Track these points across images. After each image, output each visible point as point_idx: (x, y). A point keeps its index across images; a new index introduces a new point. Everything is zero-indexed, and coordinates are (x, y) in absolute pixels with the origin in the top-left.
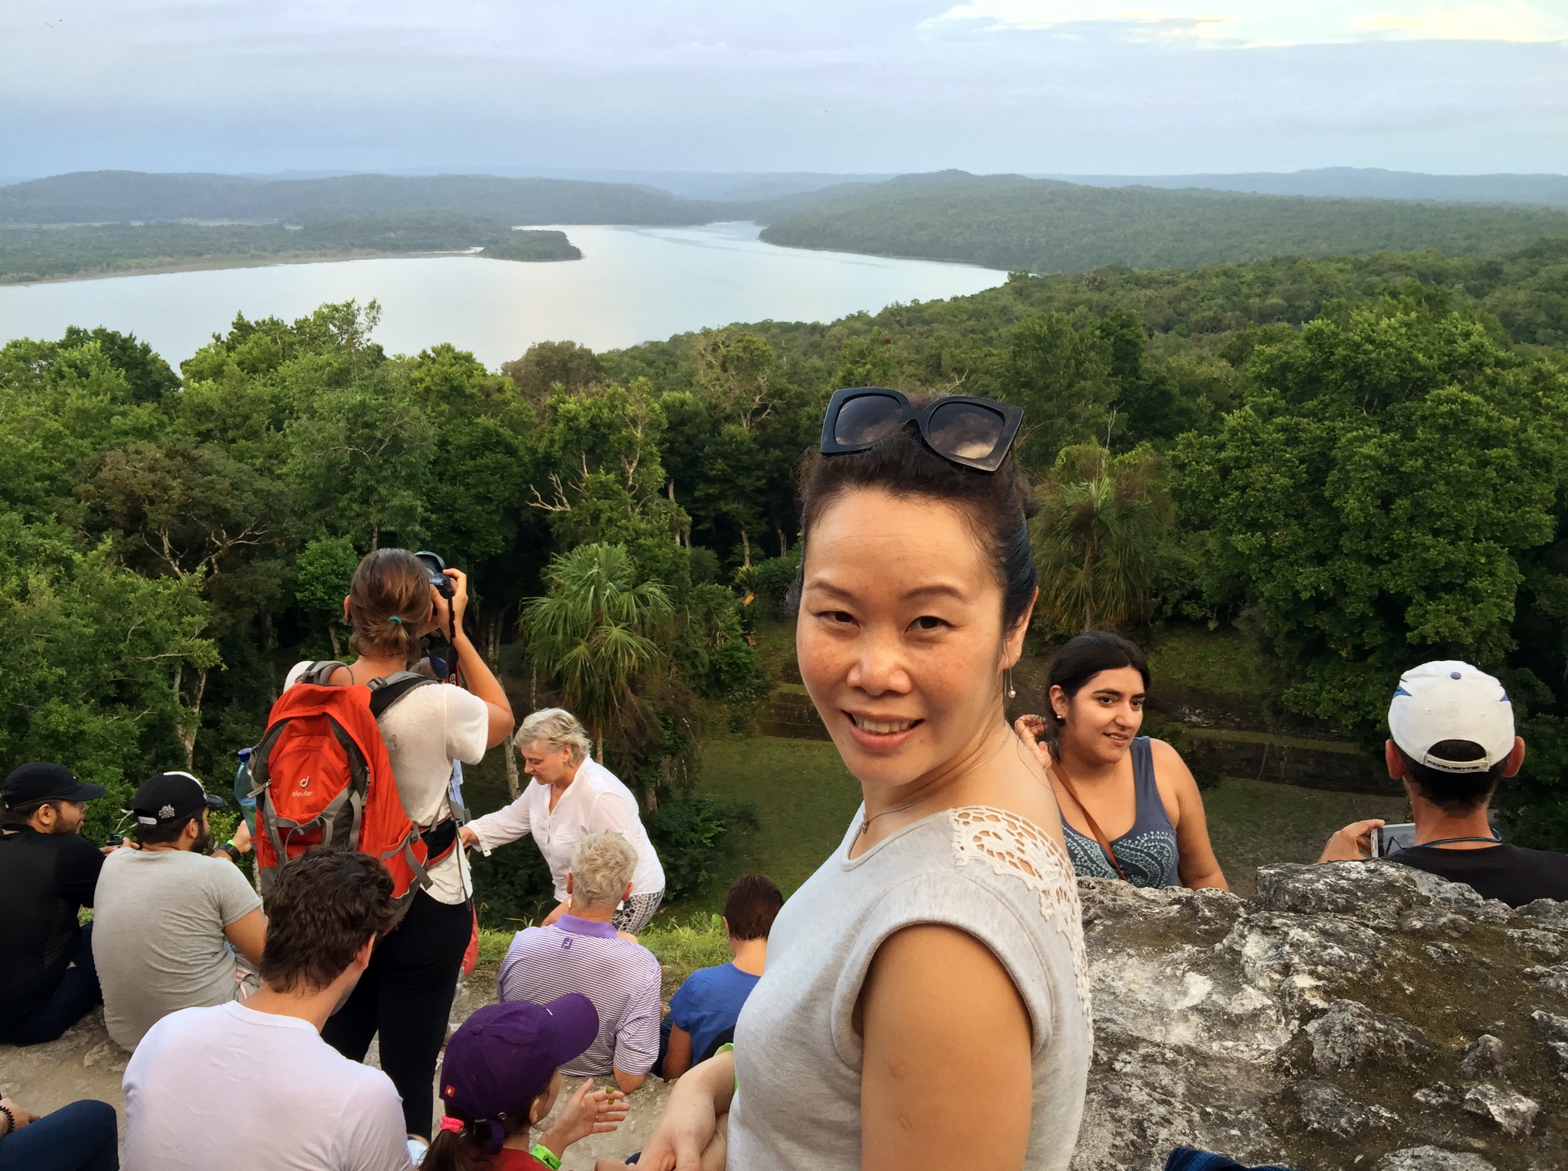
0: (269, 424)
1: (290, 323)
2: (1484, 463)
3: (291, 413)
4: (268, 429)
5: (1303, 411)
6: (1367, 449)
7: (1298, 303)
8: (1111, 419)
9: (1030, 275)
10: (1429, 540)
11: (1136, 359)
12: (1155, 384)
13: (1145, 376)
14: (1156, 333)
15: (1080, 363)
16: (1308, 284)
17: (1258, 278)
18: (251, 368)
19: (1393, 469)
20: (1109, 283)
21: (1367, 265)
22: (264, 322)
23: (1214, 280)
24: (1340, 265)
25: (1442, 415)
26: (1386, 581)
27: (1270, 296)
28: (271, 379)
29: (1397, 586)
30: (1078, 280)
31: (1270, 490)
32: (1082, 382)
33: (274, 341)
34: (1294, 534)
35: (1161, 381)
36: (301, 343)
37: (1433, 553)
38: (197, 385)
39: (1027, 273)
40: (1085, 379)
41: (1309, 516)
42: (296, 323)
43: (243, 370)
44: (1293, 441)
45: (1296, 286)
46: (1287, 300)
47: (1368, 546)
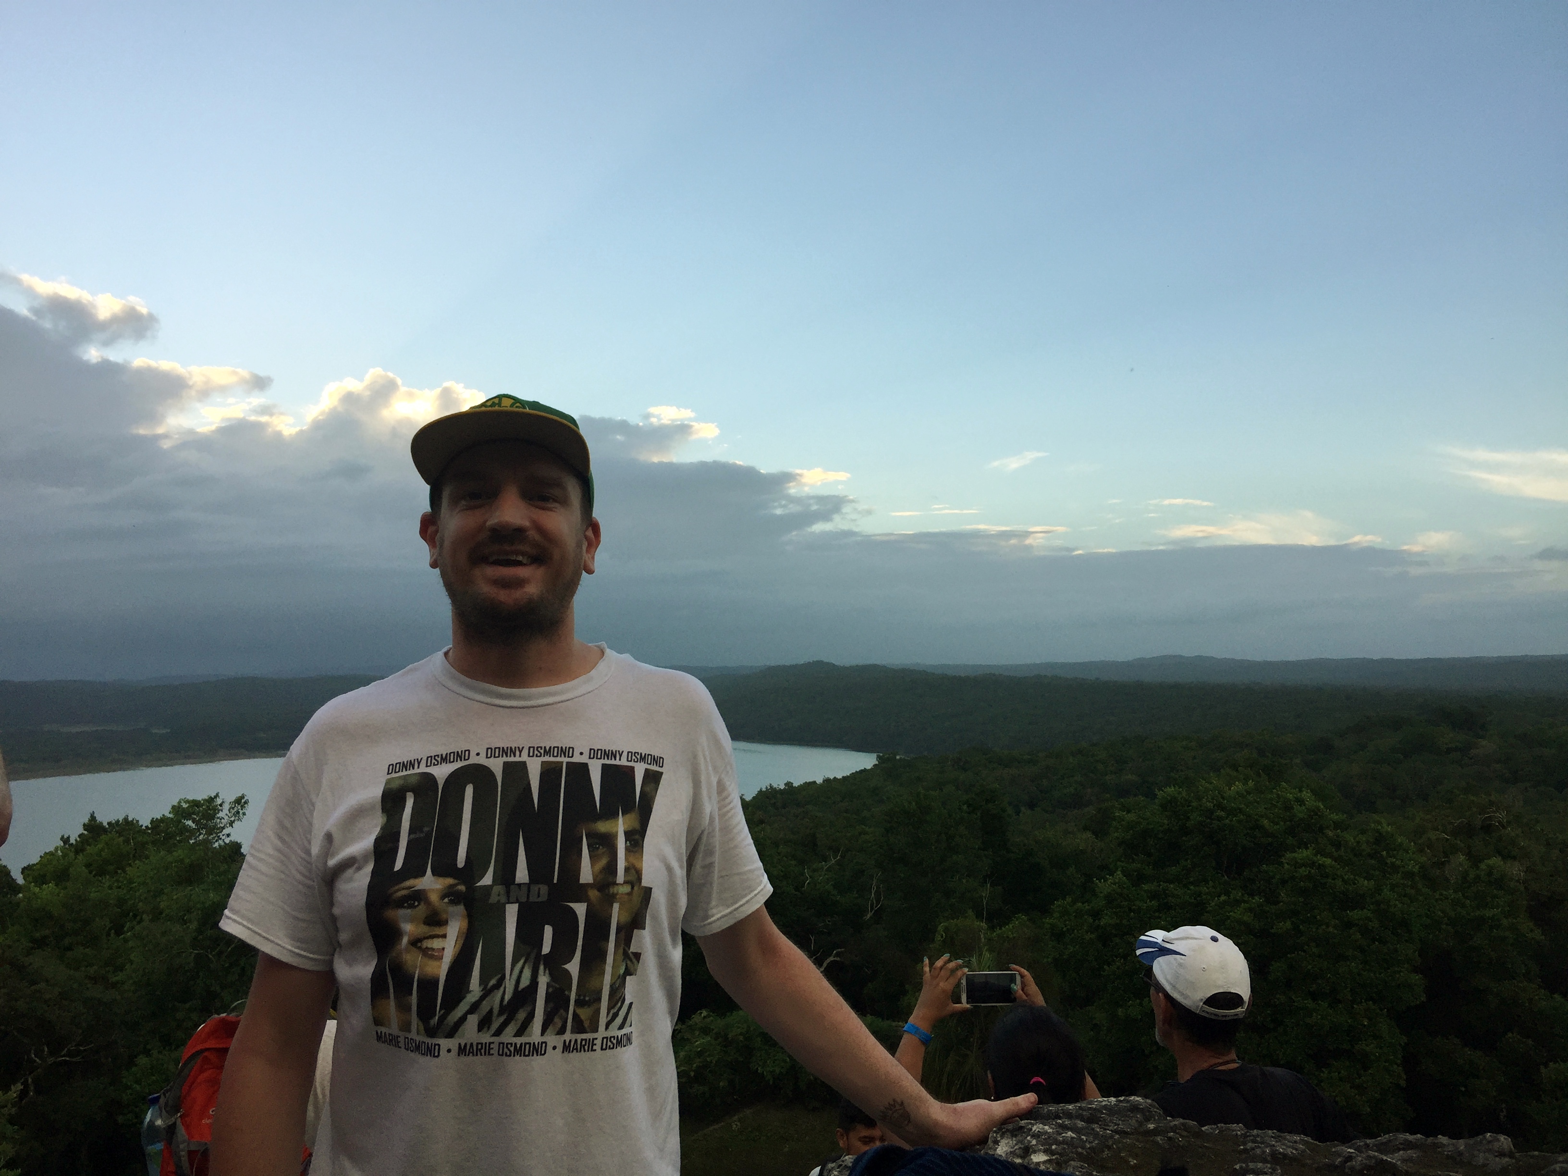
0: (110, 929)
1: (145, 822)
2: (1349, 925)
3: (135, 916)
4: (108, 935)
5: (1168, 877)
8: (986, 892)
9: (898, 757)
10: (1309, 1003)
11: (1004, 833)
12: (1025, 857)
13: (1014, 849)
14: (1023, 809)
15: (950, 838)
16: (1158, 760)
17: (1111, 756)
18: (99, 869)
20: (974, 762)
21: (1209, 742)
22: (118, 821)
23: (1071, 759)
24: (1185, 743)
25: (1302, 878)
27: (1124, 773)
28: (118, 881)
30: (943, 761)
32: (954, 856)
33: (127, 841)
35: (1030, 853)
36: (154, 843)
37: (1316, 1016)
38: (37, 890)
39: (895, 756)
40: (957, 853)
42: (152, 822)
43: (90, 872)
45: (1147, 763)
46: (1141, 775)
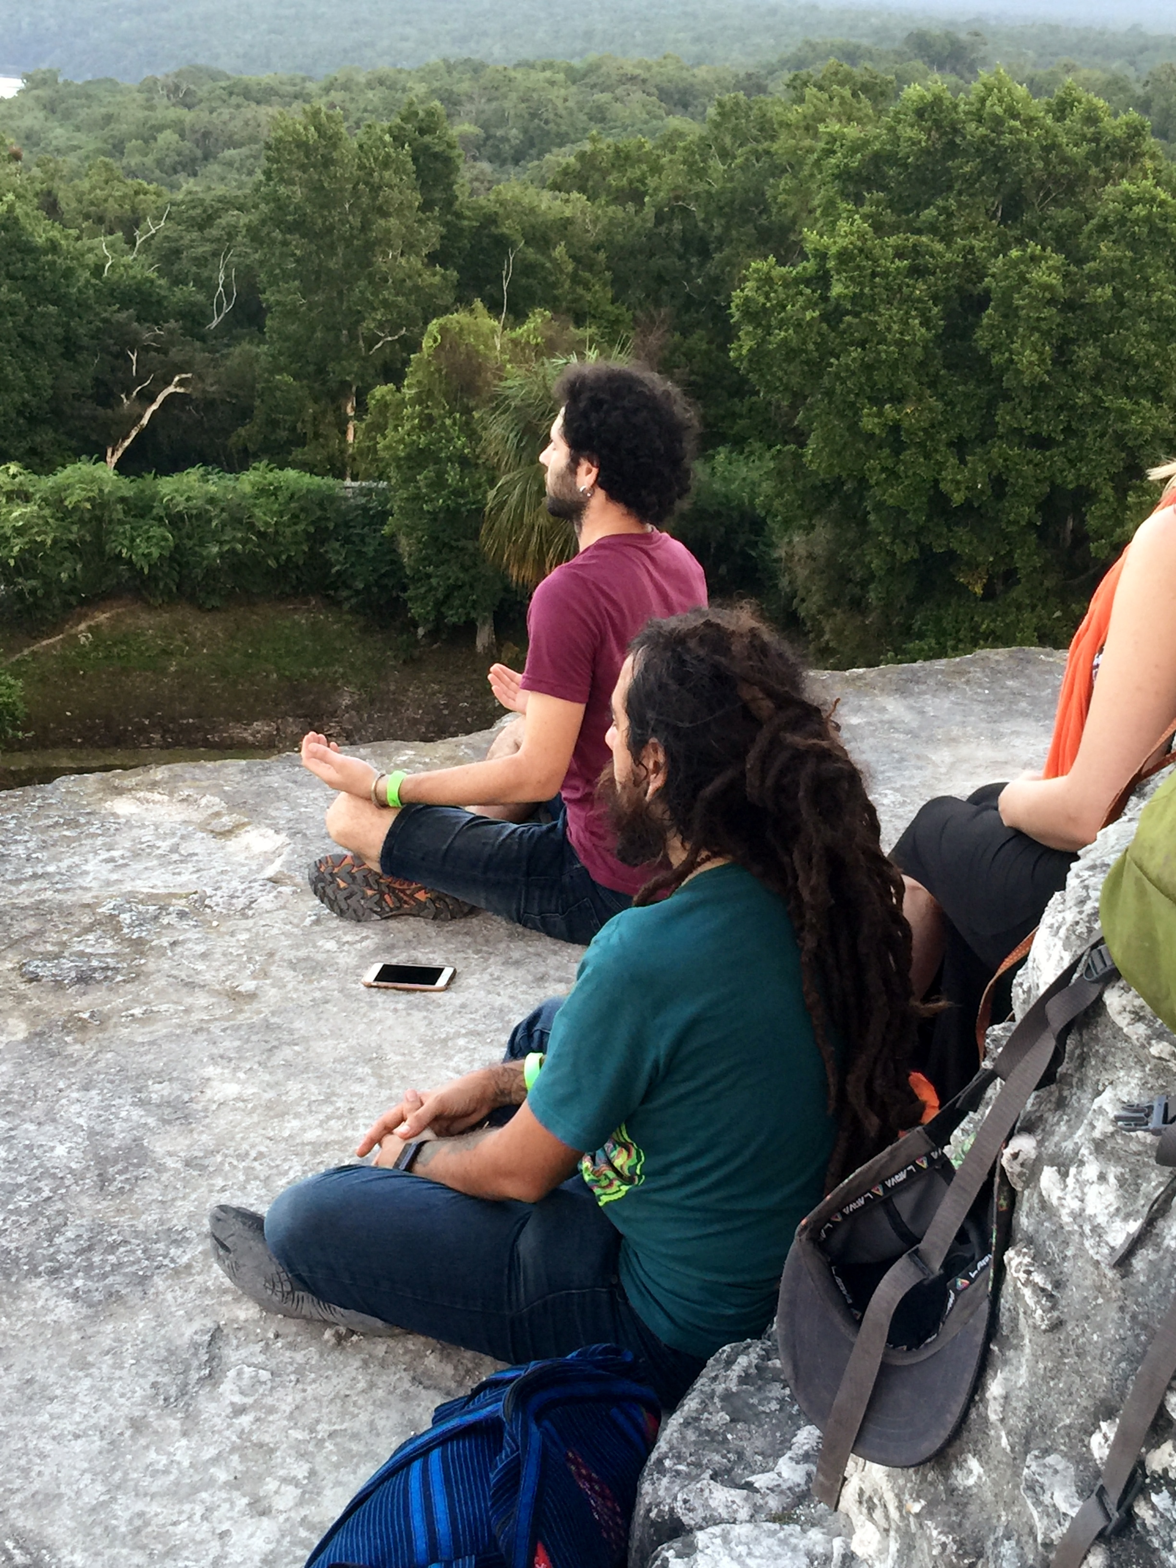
5: (917, 225)
6: (1038, 275)
7: (499, 133)
10: (1124, 403)
11: (450, 185)
12: (482, 226)
13: (468, 213)
15: (375, 189)
16: (511, 104)
17: (433, 91)
19: (1069, 306)
20: (200, 94)
21: (585, 76)
23: (370, 94)
24: (548, 74)
25: (1136, 222)
26: (1062, 471)
27: (456, 119)
29: (1078, 477)
30: (149, 87)
31: (908, 344)
32: (382, 222)
34: (931, 410)
35: (491, 220)
37: (1135, 421)
40: (385, 215)
41: (946, 382)
44: (917, 272)
45: (494, 104)
46: (484, 126)
47: (1036, 421)
